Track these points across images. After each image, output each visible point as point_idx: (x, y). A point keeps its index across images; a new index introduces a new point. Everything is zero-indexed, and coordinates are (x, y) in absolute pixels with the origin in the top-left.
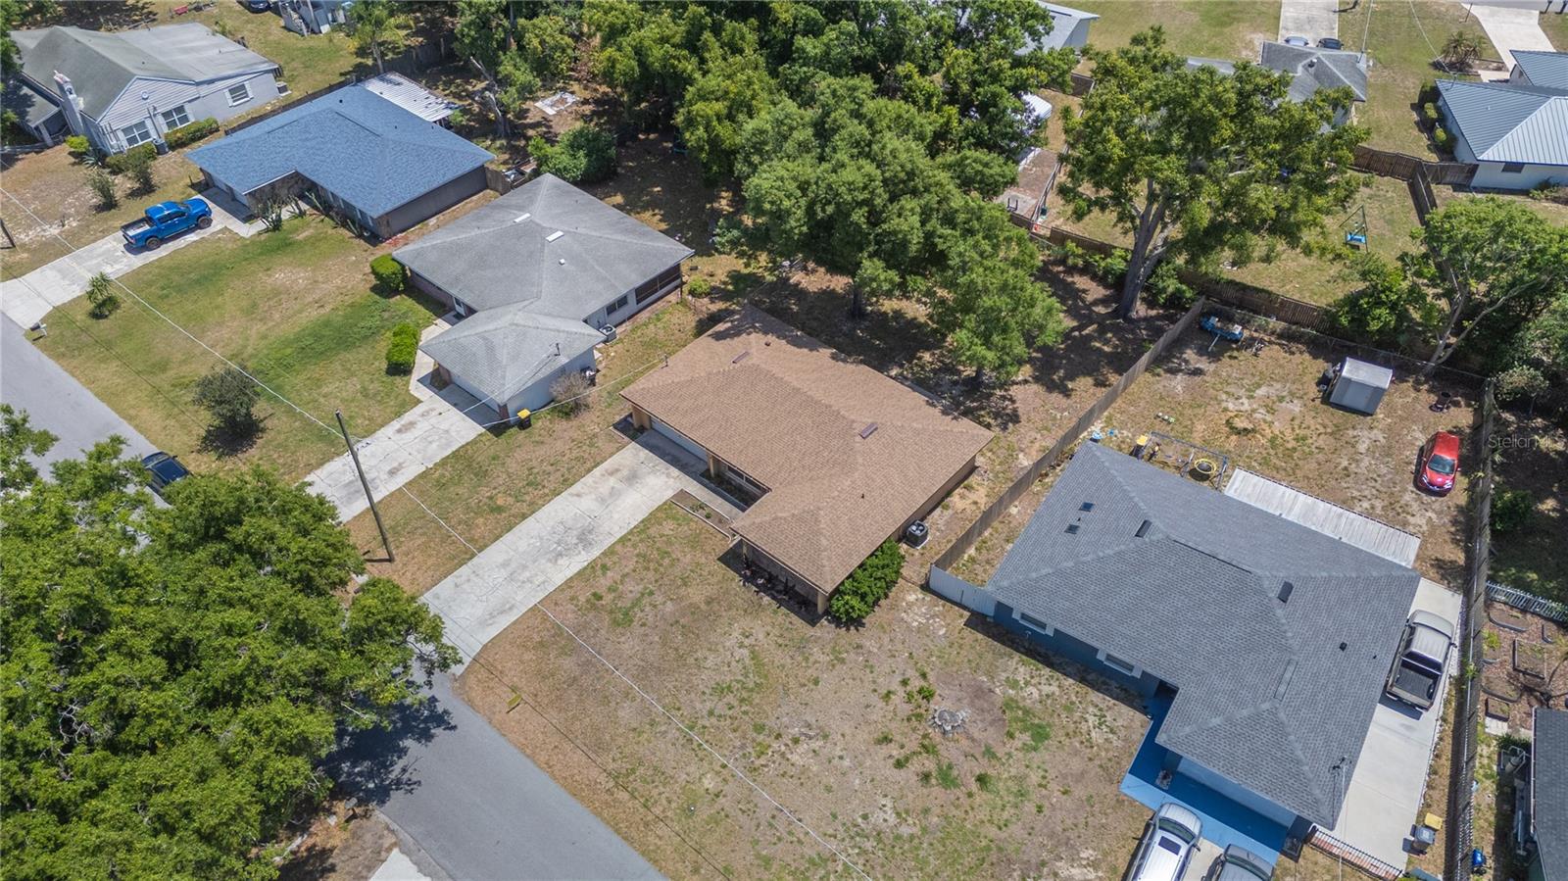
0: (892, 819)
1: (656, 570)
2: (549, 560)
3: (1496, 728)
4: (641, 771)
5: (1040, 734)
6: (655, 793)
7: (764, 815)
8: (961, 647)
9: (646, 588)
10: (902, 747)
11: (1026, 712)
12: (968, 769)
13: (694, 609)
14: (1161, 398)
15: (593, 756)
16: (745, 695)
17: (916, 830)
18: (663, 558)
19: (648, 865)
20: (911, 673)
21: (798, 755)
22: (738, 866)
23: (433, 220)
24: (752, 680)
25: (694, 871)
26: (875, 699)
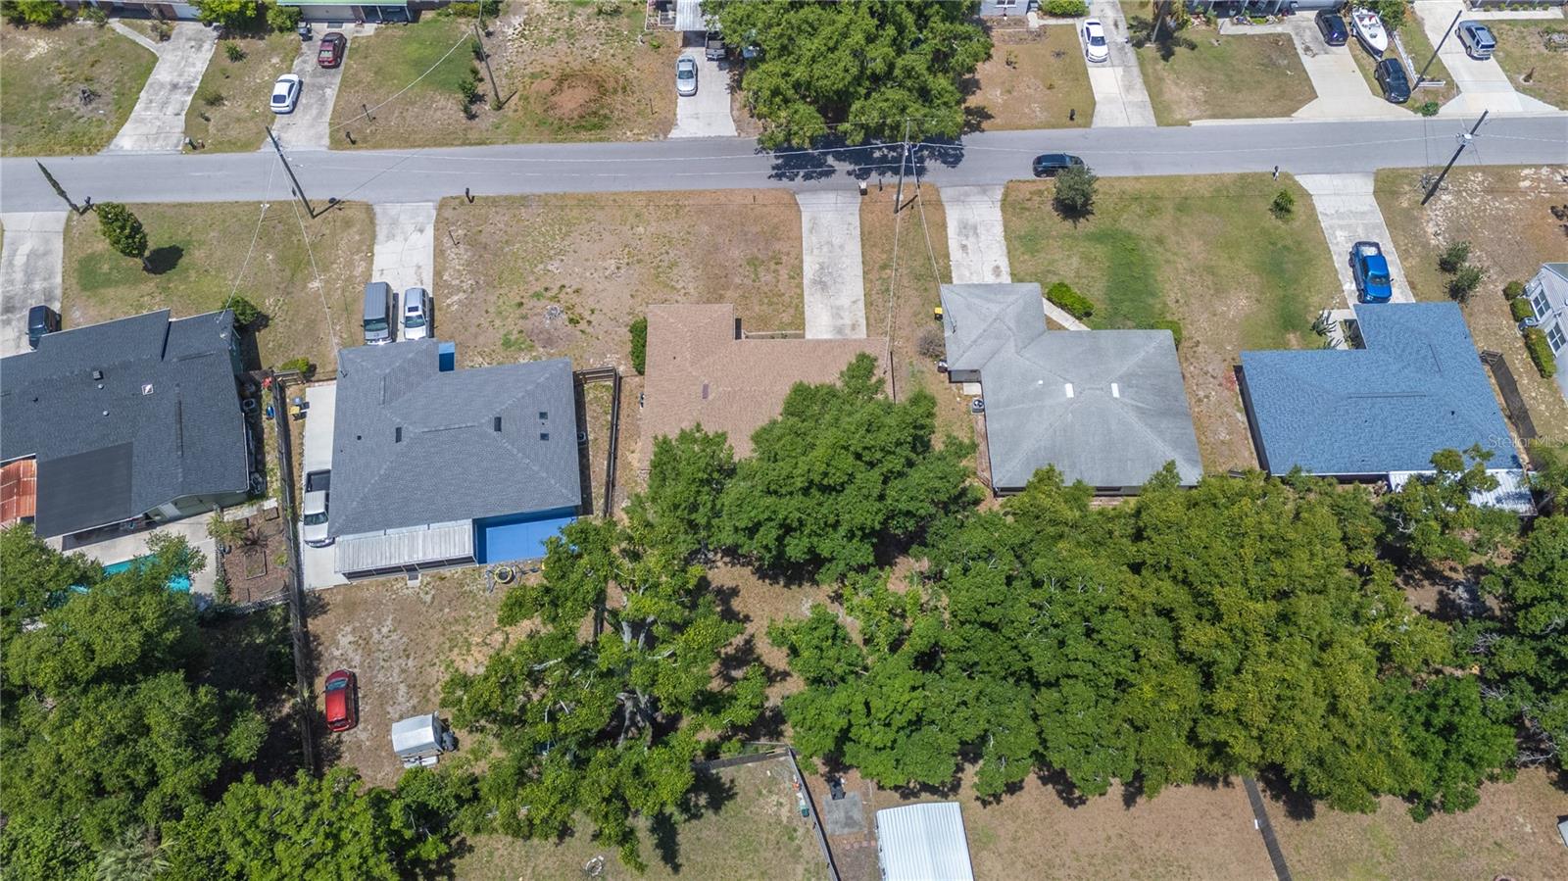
0: (550, 267)
3: (270, 504)
7: (605, 235)
11: (521, 349)
12: (530, 304)
13: (726, 287)
17: (536, 270)
18: (769, 301)
19: (635, 190)
20: (589, 330)
21: (612, 264)
22: (599, 213)
23: (1245, 419)
24: (663, 277)
25: (614, 200)
26: (596, 306)
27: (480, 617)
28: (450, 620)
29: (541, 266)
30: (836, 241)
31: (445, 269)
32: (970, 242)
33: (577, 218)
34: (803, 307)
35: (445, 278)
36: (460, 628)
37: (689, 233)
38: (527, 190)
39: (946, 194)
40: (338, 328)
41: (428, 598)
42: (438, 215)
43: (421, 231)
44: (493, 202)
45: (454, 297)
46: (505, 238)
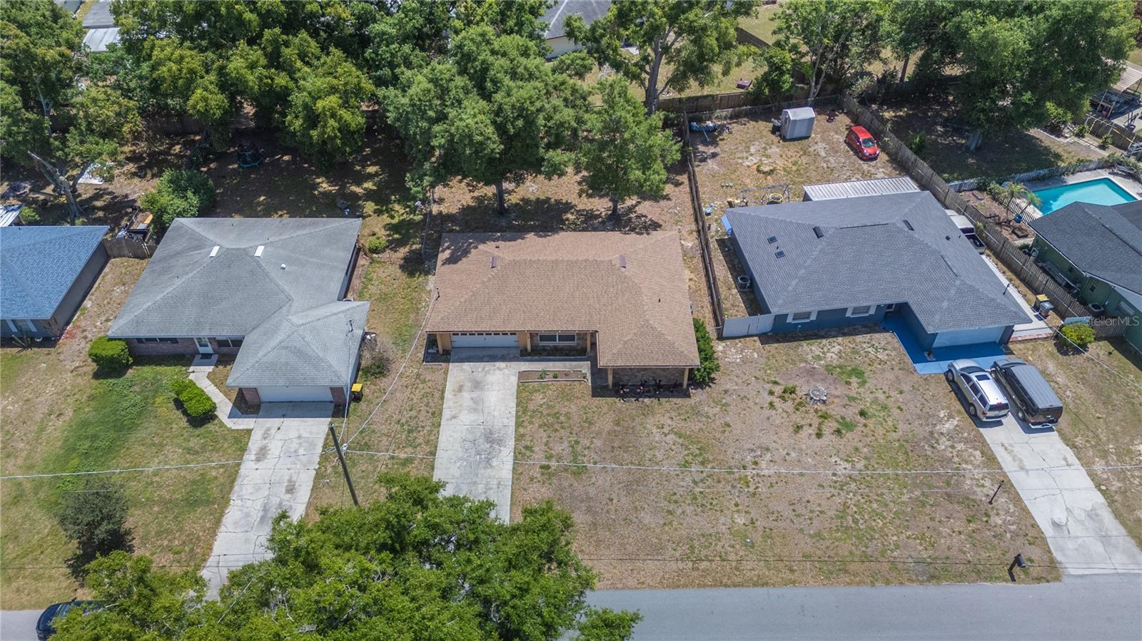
0: (848, 465)
1: (563, 428)
2: (485, 468)
4: (696, 543)
5: (857, 373)
6: (719, 548)
7: (787, 513)
8: (773, 356)
9: (570, 442)
10: (810, 425)
11: (840, 367)
12: (851, 413)
13: (614, 433)
14: (713, 177)
15: (660, 558)
16: (700, 459)
17: (863, 462)
18: (558, 418)
19: (765, 589)
20: (768, 386)
21: (766, 469)
22: (809, 549)
24: (694, 449)
25: (792, 571)
26: (767, 412)
31: (984, 462)
33: (837, 540)
34: (517, 412)
37: (670, 512)
38: (932, 591)
42: (1050, 554)
43: (1056, 524)
44: (979, 573)
45: (952, 427)
46: (928, 510)
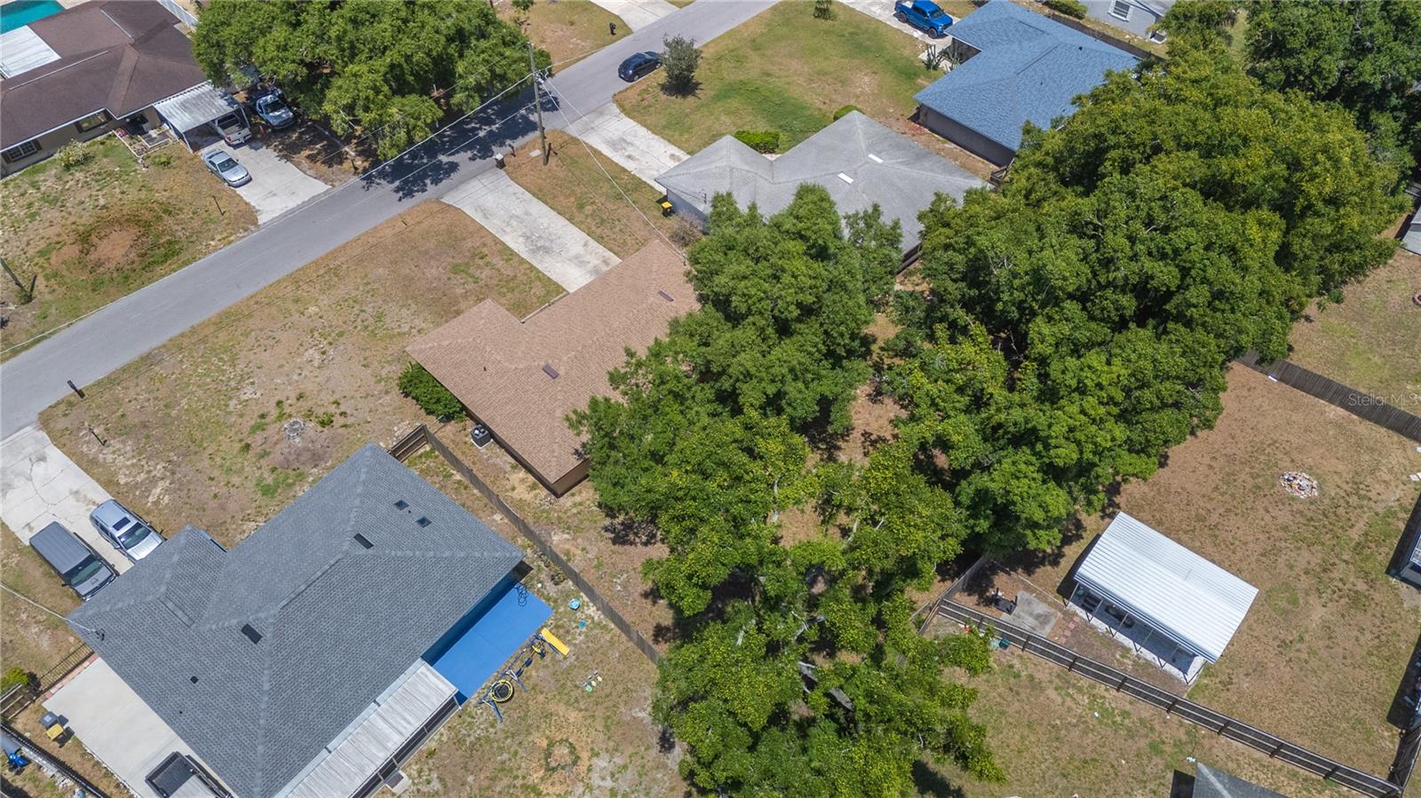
0: (245, 397)
1: (497, 285)
2: (524, 234)
5: (268, 491)
7: (278, 335)
9: (481, 280)
11: (290, 486)
12: (258, 439)
13: (454, 302)
16: (371, 329)
17: (231, 408)
18: (508, 288)
19: (271, 283)
20: (350, 421)
21: (312, 353)
22: (251, 321)
23: (953, 145)
24: (380, 333)
25: (257, 303)
26: (336, 397)
27: (516, 753)
28: (485, 783)
29: (234, 402)
30: (519, 212)
31: (115, 474)
32: (630, 151)
33: (231, 340)
34: (544, 275)
35: (122, 482)
36: (505, 781)
37: (368, 284)
38: (144, 348)
39: (573, 130)
40: (24, 616)
41: (436, 785)
42: (48, 433)
43: (42, 459)
44: (112, 381)
45: (153, 491)
46: (162, 404)
